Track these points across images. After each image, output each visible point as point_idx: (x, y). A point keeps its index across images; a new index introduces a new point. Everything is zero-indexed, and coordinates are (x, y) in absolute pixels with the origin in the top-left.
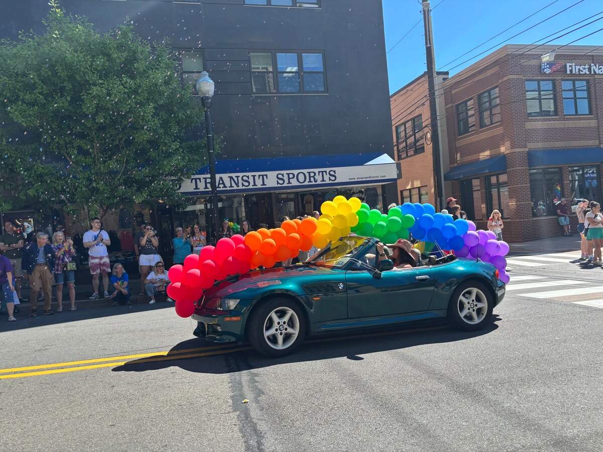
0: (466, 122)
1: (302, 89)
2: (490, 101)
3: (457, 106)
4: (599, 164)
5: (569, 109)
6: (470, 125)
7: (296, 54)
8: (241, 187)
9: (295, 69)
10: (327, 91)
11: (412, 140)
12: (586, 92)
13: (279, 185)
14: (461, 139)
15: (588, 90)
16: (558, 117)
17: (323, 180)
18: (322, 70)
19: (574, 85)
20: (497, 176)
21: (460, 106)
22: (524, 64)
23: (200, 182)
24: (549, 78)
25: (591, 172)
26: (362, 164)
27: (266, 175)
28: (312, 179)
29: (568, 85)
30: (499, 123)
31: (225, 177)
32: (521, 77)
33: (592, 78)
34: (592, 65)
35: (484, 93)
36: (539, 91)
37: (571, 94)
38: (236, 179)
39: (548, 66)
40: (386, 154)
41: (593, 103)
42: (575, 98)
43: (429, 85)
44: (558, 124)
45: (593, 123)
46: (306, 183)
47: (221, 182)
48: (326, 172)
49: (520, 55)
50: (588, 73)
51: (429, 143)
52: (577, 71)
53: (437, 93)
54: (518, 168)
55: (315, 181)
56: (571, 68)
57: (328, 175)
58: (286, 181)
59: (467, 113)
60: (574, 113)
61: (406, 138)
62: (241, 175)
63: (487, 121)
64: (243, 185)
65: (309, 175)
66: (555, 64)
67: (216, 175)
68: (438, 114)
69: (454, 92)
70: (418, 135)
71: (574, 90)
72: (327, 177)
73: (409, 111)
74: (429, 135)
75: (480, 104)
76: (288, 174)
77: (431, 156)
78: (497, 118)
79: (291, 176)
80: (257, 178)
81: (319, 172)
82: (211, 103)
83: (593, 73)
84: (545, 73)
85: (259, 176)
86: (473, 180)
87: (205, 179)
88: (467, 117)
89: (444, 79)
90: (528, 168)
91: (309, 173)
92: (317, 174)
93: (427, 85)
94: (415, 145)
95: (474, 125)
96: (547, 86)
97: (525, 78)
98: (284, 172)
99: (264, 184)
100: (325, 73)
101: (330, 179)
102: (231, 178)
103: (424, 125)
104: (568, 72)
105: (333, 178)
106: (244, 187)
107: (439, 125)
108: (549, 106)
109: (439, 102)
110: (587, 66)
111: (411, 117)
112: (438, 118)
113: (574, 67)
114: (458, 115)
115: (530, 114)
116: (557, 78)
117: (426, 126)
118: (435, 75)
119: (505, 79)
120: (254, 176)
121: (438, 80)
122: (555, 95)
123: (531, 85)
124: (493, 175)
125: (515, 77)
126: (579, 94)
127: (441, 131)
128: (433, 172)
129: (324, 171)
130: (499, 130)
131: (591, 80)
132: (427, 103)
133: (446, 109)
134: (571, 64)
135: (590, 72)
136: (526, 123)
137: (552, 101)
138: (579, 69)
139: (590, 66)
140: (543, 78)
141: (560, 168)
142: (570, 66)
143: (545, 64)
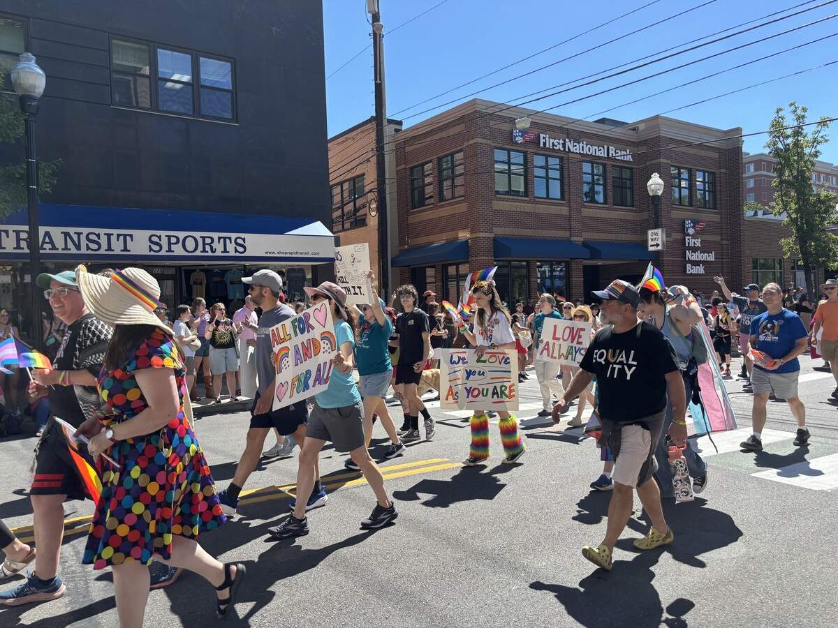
0: (422, 192)
1: (196, 110)
2: (453, 168)
3: (412, 169)
4: (568, 259)
5: (540, 191)
6: (426, 196)
7: (189, 57)
8: (83, 251)
9: (186, 78)
10: (236, 118)
11: (349, 207)
12: (558, 172)
13: (152, 253)
14: (414, 213)
15: (561, 170)
16: (528, 199)
17: (225, 251)
18: (230, 87)
19: (547, 162)
20: (457, 265)
21: (415, 169)
22: (495, 127)
23: (8, 237)
24: (520, 149)
25: (559, 268)
26: (282, 233)
27: (131, 236)
28: (208, 248)
29: (539, 161)
30: (462, 198)
31: (56, 232)
32: (489, 142)
33: (565, 156)
34: (567, 140)
35: (446, 156)
36: (509, 164)
37: (542, 172)
38: (75, 237)
39: (520, 134)
40: (319, 223)
41: (566, 187)
42: (547, 178)
43: (377, 136)
44: (527, 207)
45: (565, 211)
46: (198, 253)
47: (47, 240)
48: (230, 238)
49: (489, 114)
50: (562, 149)
51: (373, 214)
52: (551, 145)
53: (387, 148)
54: (482, 258)
55: (213, 251)
56: (544, 140)
57: (233, 244)
58: (165, 247)
59: (423, 181)
60: (545, 196)
61: (343, 205)
62: (85, 231)
63: (447, 194)
64: (88, 248)
65: (204, 241)
66: (528, 133)
67: (40, 227)
68: (387, 176)
69: (408, 149)
70: (359, 202)
71: (547, 168)
72: (231, 247)
73: (349, 167)
74: (374, 206)
75: (440, 170)
76: (169, 237)
77: (376, 233)
78: (459, 191)
79: (173, 240)
80: (113, 238)
81: (219, 238)
82: (38, 108)
83: (567, 150)
84: (516, 142)
85: (119, 236)
86: (427, 269)
87: (18, 233)
88: (424, 185)
89: (397, 131)
90: (493, 258)
91: (203, 238)
92: (216, 240)
93: (373, 135)
94: (355, 215)
95: (431, 197)
96: (517, 158)
97: (494, 144)
98: (163, 233)
99: (125, 249)
100: (234, 93)
101: (236, 251)
102: (67, 234)
103: (367, 189)
104: (542, 145)
105: (241, 249)
106: (90, 252)
107: (387, 191)
108: (519, 185)
109: (389, 159)
110: (561, 142)
111: (351, 175)
112: (387, 181)
113: (547, 140)
114: (412, 181)
115: (498, 192)
116: (529, 150)
117: (370, 191)
118: (385, 122)
119: (471, 142)
120: (109, 236)
121: (388, 130)
122: (526, 171)
123: (500, 155)
124: (451, 265)
125: (484, 141)
126: (552, 174)
127: (390, 200)
128: (377, 253)
129: (228, 238)
130: (463, 208)
131: (565, 159)
132: (374, 160)
133: (397, 171)
134: (545, 136)
135: (565, 149)
136: (493, 202)
137: (522, 177)
138: (553, 143)
139: (565, 141)
140: (514, 148)
141: (528, 262)
142: (544, 138)
143: (518, 131)
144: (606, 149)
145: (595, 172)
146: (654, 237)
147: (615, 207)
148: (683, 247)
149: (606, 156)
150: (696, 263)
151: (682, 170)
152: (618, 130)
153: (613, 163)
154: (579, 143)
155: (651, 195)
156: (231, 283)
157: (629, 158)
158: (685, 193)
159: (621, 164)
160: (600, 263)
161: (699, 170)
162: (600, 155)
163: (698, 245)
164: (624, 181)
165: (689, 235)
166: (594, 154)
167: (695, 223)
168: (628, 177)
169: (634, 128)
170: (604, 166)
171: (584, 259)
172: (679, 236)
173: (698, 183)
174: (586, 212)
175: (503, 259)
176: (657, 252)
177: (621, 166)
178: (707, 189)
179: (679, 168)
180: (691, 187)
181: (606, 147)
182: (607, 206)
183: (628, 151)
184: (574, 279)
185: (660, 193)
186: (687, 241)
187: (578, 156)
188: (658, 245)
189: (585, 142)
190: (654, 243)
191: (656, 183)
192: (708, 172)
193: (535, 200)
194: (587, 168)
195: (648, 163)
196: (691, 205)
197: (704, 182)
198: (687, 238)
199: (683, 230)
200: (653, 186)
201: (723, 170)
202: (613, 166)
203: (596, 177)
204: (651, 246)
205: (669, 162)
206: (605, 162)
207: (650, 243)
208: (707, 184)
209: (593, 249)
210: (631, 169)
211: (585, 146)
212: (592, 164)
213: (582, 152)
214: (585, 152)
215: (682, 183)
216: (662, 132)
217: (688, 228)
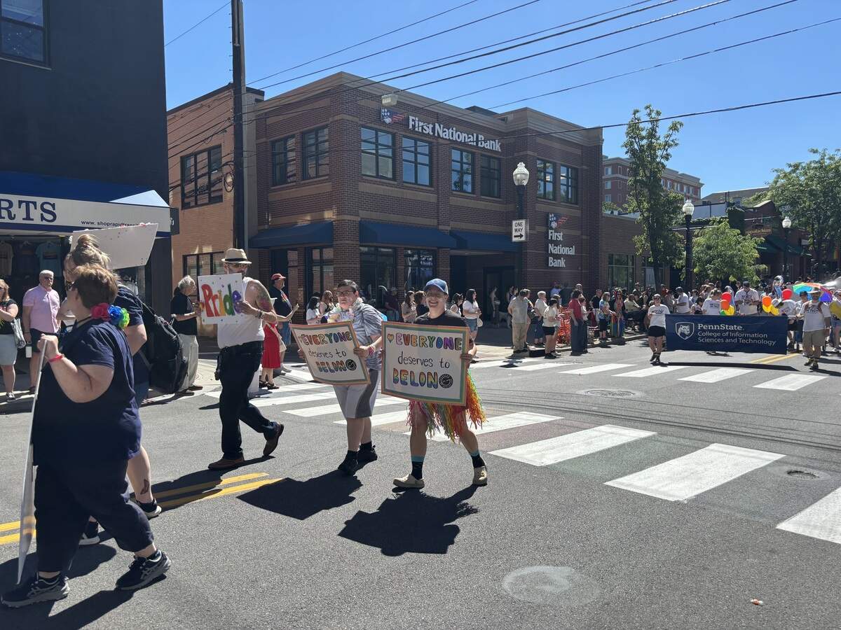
0: (284, 169)
2: (317, 144)
3: (273, 143)
5: (408, 176)
6: (289, 174)
10: (48, 61)
11: (203, 181)
12: (427, 157)
14: (275, 191)
15: (430, 155)
16: (396, 183)
17: (28, 218)
18: (42, 25)
19: (416, 146)
20: (321, 248)
21: (277, 144)
22: (363, 104)
24: (389, 130)
26: (107, 201)
28: (4, 213)
29: (408, 143)
30: (327, 177)
32: (356, 119)
33: (434, 141)
34: (437, 125)
35: (310, 132)
36: (377, 144)
37: (411, 157)
39: (389, 114)
40: (154, 191)
41: (435, 173)
42: (416, 163)
43: (235, 104)
44: (395, 192)
45: (432, 198)
48: (35, 203)
49: (354, 89)
50: (432, 134)
51: (229, 188)
52: (420, 129)
53: (245, 117)
54: (347, 242)
55: (10, 217)
56: (413, 123)
57: (39, 211)
59: (286, 155)
60: (414, 182)
61: (197, 178)
63: (312, 172)
66: (397, 113)
68: (245, 148)
69: (269, 121)
70: (214, 176)
71: (416, 153)
73: (202, 137)
74: (229, 180)
75: (304, 147)
77: (232, 210)
78: (324, 170)
81: (20, 202)
83: (436, 135)
84: (385, 122)
86: (289, 252)
88: (286, 162)
89: (257, 101)
90: (358, 243)
92: (16, 204)
93: (231, 103)
94: (209, 190)
95: (294, 175)
96: (385, 139)
97: (361, 122)
100: (46, 31)
101: (43, 218)
103: (224, 161)
104: (411, 127)
105: (50, 217)
107: (245, 165)
108: (387, 167)
109: (248, 131)
110: (431, 126)
111: (205, 146)
112: (245, 154)
113: (417, 123)
114: (274, 155)
116: (397, 132)
117: (226, 164)
118: (244, 91)
119: (337, 118)
121: (247, 99)
122: (394, 153)
123: (367, 134)
124: (315, 248)
125: (350, 118)
126: (421, 159)
127: (248, 175)
128: (232, 232)
129: (32, 202)
130: (327, 187)
131: (434, 143)
132: (231, 130)
133: (257, 144)
134: (414, 118)
135: (434, 133)
136: (360, 184)
137: (390, 160)
138: (422, 127)
139: (434, 126)
140: (382, 128)
141: (395, 249)
142: (413, 120)
143: (386, 110)
144: (475, 137)
145: (465, 160)
146: (518, 227)
147: (483, 197)
148: (547, 241)
149: (475, 144)
150: (557, 257)
151: (548, 165)
152: (488, 118)
153: (483, 153)
154: (449, 129)
155: (516, 184)
156: (45, 258)
157: (497, 147)
158: (550, 188)
159: (489, 154)
160: (466, 253)
161: (564, 166)
162: (470, 143)
163: (560, 238)
164: (492, 171)
165: (551, 228)
166: (463, 141)
167: (558, 216)
168: (496, 168)
169: (503, 118)
170: (473, 154)
171: (451, 249)
172: (543, 229)
173: (562, 178)
174: (454, 201)
175: (371, 244)
176: (521, 243)
177: (489, 155)
178: (570, 184)
179: (545, 162)
180: (555, 182)
181: (475, 135)
182: (475, 196)
183: (497, 141)
184: (441, 268)
185: (525, 183)
186: (550, 235)
187: (448, 142)
188: (521, 236)
189: (454, 129)
190: (518, 234)
191: (521, 171)
192: (572, 168)
193: (403, 185)
194: (456, 155)
195: (516, 154)
196: (554, 199)
197: (567, 177)
198: (550, 231)
199: (547, 224)
200: (519, 176)
201: (585, 167)
202: (482, 155)
203: (465, 166)
204: (515, 236)
205: (536, 155)
206: (474, 150)
207: (514, 233)
208: (570, 180)
209: (459, 239)
210: (499, 159)
211: (454, 132)
212: (462, 151)
213: (451, 138)
214: (454, 139)
215: (547, 177)
216: (529, 124)
217: (551, 222)
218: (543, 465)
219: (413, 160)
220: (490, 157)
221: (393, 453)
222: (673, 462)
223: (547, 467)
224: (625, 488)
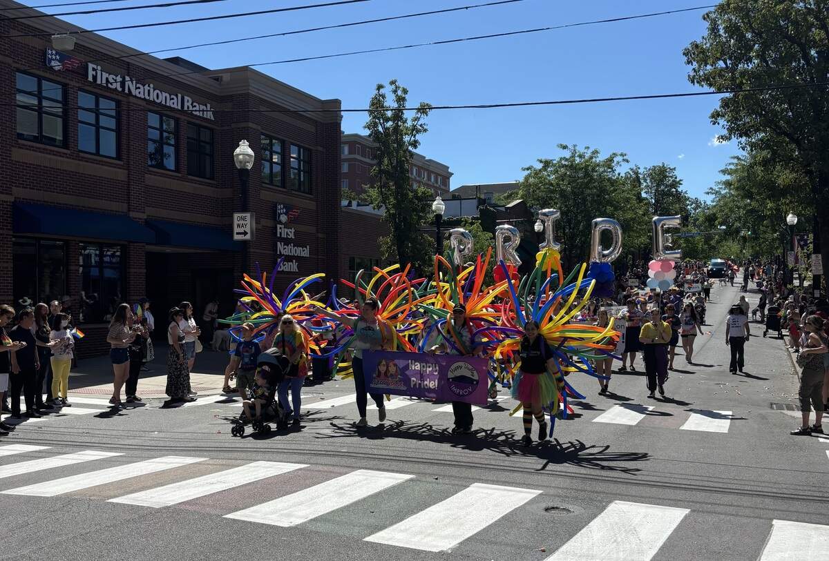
4: (126, 243)
5: (85, 141)
12: (114, 121)
15: (118, 118)
16: (69, 152)
19: (97, 104)
22: (19, 39)
24: (59, 79)
25: (109, 253)
29: (85, 100)
32: (9, 60)
33: (124, 99)
34: (127, 78)
36: (40, 98)
37: (91, 118)
41: (124, 141)
42: (97, 126)
44: (69, 164)
45: (121, 175)
49: (9, 19)
50: (120, 89)
52: (104, 81)
56: (94, 73)
60: (94, 152)
66: (70, 58)
71: (97, 112)
83: (127, 91)
84: (52, 67)
90: (11, 233)
96: (52, 91)
97: (16, 65)
104: (90, 79)
108: (55, 129)
110: (119, 79)
113: (99, 73)
115: (20, 136)
116: (71, 83)
122: (65, 112)
123: (25, 82)
126: (104, 121)
131: (122, 101)
134: (95, 67)
135: (124, 90)
136: (13, 149)
137: (60, 121)
138: (107, 79)
139: (124, 79)
140: (47, 75)
141: (67, 242)
142: (94, 69)
143: (54, 52)
144: (179, 98)
145: (165, 127)
146: (241, 222)
147: (190, 177)
148: (274, 238)
149: (180, 108)
150: (289, 259)
151: (274, 141)
152: (197, 76)
153: (191, 120)
154: (143, 85)
155: (239, 168)
157: (210, 115)
158: (277, 169)
159: (197, 122)
160: (168, 250)
161: (293, 144)
162: (172, 106)
163: (292, 236)
164: (202, 144)
165: (280, 223)
166: (163, 103)
167: (288, 208)
168: (208, 141)
169: (217, 76)
170: (177, 121)
171: (147, 244)
172: (269, 223)
173: (291, 159)
174: (153, 180)
175: (29, 235)
176: (245, 242)
177: (198, 125)
178: (302, 168)
179: (271, 138)
180: (284, 163)
181: (180, 96)
182: (180, 175)
183: (209, 105)
184: (132, 270)
185: (249, 166)
186: (279, 231)
187: (144, 103)
188: (245, 233)
189: (152, 86)
190: (241, 230)
191: (244, 150)
192: (304, 148)
193: (79, 155)
194: (153, 120)
195: (233, 126)
196: (283, 185)
197: (298, 159)
198: (279, 226)
199: (275, 217)
200: (241, 157)
201: (320, 149)
202: (189, 123)
203: (165, 134)
204: (237, 233)
205: (259, 128)
206: (178, 116)
207: (236, 230)
208: (302, 163)
209: (159, 231)
210: (212, 130)
211: (152, 90)
212: (161, 116)
213: (147, 98)
214: (151, 99)
215: (274, 157)
216: (250, 88)
217: (280, 214)
218: (291, 525)
219: (93, 122)
220: (200, 126)
221: (98, 527)
222: (433, 508)
223: (296, 528)
224: (386, 543)
